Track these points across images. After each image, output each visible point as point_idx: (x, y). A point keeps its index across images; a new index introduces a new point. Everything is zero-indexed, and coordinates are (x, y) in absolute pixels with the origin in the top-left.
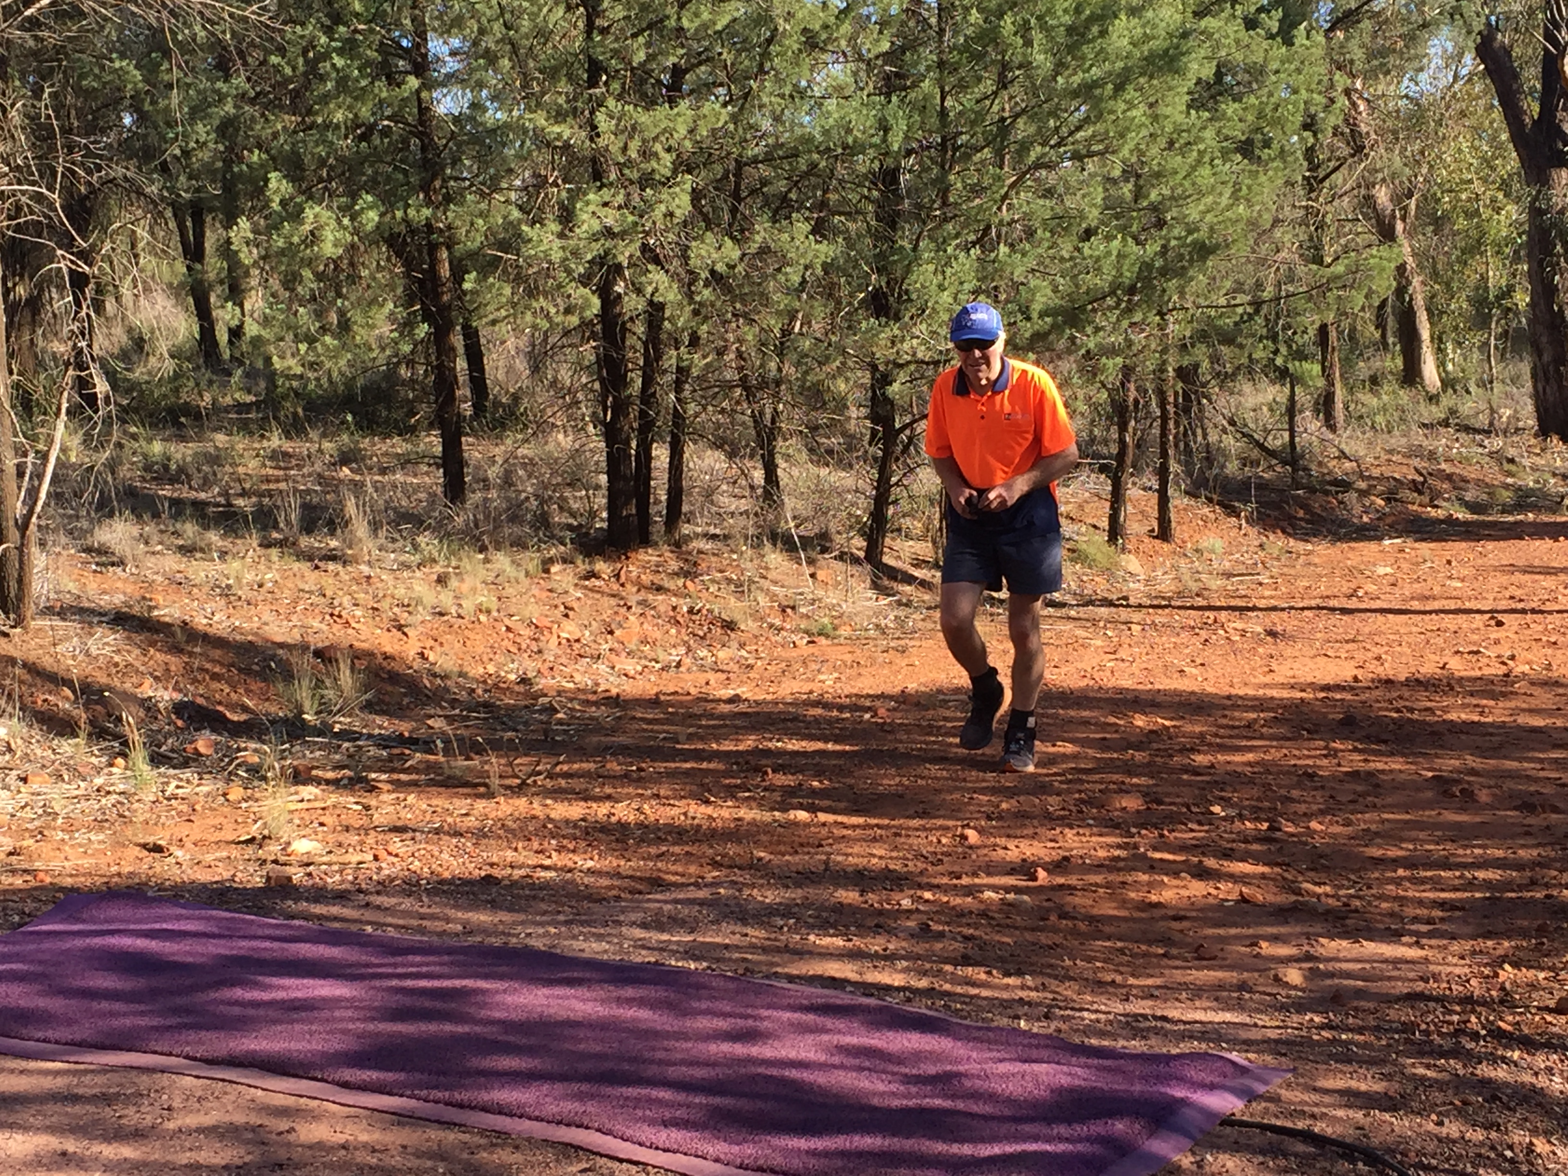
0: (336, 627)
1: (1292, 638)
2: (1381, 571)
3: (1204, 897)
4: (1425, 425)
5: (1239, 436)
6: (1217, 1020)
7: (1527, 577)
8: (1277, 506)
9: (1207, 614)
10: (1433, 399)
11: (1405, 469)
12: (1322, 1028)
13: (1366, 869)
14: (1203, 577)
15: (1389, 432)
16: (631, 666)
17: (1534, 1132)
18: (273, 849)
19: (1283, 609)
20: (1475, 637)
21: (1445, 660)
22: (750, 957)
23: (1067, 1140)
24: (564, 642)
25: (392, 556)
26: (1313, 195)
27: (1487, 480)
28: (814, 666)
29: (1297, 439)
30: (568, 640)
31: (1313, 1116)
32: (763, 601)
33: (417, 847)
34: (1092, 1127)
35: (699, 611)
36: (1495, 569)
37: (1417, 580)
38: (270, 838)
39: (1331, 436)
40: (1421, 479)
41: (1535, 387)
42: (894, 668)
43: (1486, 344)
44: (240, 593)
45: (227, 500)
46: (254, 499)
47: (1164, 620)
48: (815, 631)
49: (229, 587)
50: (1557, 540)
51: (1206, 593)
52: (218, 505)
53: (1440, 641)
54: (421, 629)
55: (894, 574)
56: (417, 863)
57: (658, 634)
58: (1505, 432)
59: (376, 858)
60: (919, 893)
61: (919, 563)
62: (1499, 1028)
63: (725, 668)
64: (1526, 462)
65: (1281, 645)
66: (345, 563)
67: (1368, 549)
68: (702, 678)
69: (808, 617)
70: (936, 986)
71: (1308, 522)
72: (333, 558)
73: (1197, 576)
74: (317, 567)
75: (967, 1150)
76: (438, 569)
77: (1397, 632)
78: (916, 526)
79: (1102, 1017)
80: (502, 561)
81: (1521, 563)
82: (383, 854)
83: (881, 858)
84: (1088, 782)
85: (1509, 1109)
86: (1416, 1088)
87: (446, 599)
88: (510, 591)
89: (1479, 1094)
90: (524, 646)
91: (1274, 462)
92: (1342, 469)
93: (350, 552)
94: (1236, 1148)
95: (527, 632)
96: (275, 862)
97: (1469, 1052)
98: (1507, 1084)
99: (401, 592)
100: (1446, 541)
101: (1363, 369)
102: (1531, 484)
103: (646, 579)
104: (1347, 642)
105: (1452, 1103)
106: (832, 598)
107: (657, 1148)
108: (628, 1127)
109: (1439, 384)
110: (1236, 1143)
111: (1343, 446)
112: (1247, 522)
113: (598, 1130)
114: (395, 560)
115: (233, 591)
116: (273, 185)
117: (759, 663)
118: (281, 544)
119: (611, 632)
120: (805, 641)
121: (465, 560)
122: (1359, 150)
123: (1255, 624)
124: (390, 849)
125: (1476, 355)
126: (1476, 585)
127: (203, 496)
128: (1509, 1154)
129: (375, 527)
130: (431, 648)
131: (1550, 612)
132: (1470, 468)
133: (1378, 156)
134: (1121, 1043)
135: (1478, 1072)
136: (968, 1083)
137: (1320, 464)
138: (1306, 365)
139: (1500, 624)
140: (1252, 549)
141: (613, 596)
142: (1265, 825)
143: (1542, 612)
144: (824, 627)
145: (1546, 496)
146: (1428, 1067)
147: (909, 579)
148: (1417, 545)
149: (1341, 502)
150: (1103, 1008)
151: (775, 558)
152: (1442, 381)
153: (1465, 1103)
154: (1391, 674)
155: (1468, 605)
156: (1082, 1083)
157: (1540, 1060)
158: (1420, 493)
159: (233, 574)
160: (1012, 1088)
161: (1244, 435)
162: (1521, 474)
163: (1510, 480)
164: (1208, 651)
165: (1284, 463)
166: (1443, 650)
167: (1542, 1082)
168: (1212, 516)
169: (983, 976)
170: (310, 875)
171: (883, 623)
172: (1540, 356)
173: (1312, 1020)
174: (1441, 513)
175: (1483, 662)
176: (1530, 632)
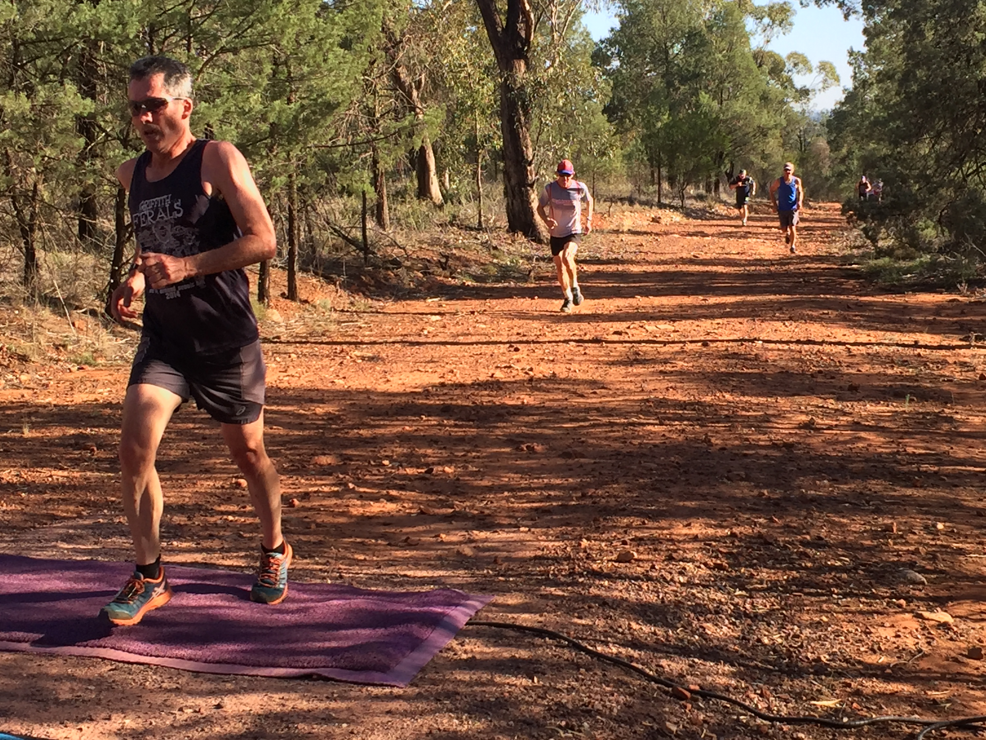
2: (432, 318)
3: (398, 511)
4: (438, 225)
7: (522, 321)
8: (358, 278)
9: (334, 347)
10: (439, 207)
11: (431, 254)
13: (485, 493)
14: (322, 323)
15: (418, 229)
17: (629, 619)
19: (381, 343)
20: (505, 358)
21: (491, 372)
27: (482, 260)
28: (90, 384)
32: (42, 341)
35: (2, 349)
37: (458, 324)
40: (442, 260)
41: (506, 200)
47: (309, 351)
48: (81, 361)
50: (533, 299)
51: (328, 333)
53: (484, 361)
58: (489, 230)
63: (29, 386)
64: (505, 248)
67: (418, 305)
68: (17, 393)
69: (75, 352)
71: (377, 288)
73: (318, 323)
83: (189, 498)
86: (562, 602)
89: (596, 603)
91: (355, 248)
92: (395, 254)
97: (582, 583)
98: (608, 597)
102: (509, 263)
104: (428, 362)
106: (89, 339)
109: (441, 198)
112: (341, 288)
120: (76, 368)
123: (368, 353)
125: (469, 180)
126: (494, 326)
131: (544, 342)
132: (472, 253)
134: (389, 589)
135: (591, 592)
137: (381, 250)
139: (517, 350)
140: (348, 305)
142: (421, 470)
143: (539, 342)
144: (87, 358)
145: (519, 271)
146: (563, 591)
148: (449, 302)
149: (396, 275)
151: (45, 313)
152: (443, 195)
154: (462, 381)
155: (494, 339)
157: (620, 585)
158: (444, 269)
161: (336, 231)
162: (502, 257)
163: (495, 261)
164: (345, 370)
165: (359, 249)
166: (488, 366)
167: (625, 595)
168: (319, 284)
171: (127, 355)
172: (509, 180)
174: (457, 282)
175: (514, 373)
176: (535, 354)
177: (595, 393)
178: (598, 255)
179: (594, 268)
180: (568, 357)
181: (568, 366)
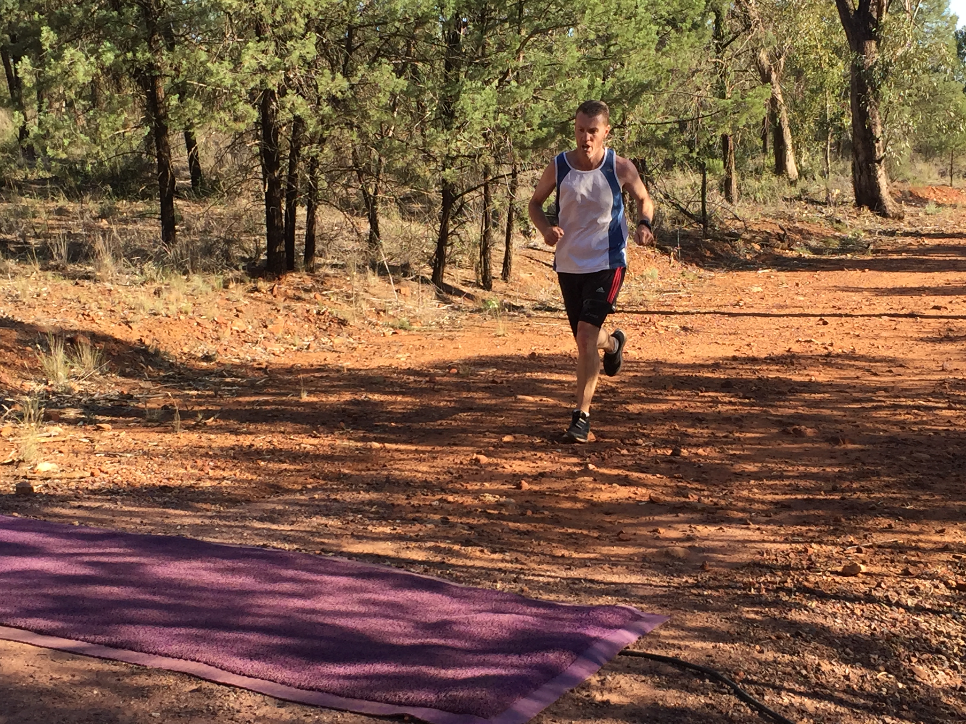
0: (85, 323)
1: (698, 331)
2: (755, 289)
3: (627, 499)
4: (786, 199)
5: (670, 204)
6: (626, 581)
7: (845, 293)
8: (694, 248)
9: (645, 316)
10: (793, 183)
11: (773, 227)
12: (692, 587)
13: (730, 480)
14: (645, 293)
15: (765, 203)
16: (277, 348)
17: (821, 656)
18: (25, 469)
19: (693, 314)
20: (810, 332)
21: (790, 346)
22: (326, 541)
23: (517, 667)
24: (235, 333)
25: (127, 276)
26: (720, 55)
27: (824, 233)
28: (395, 349)
29: (707, 207)
30: (238, 332)
31: (680, 648)
32: (365, 307)
33: (122, 466)
34: (534, 658)
35: (324, 313)
36: (825, 289)
37: (777, 296)
38: (24, 461)
39: (729, 205)
40: (782, 232)
41: (854, 176)
42: (446, 350)
43: (824, 150)
44: (24, 300)
45: (24, 240)
46: (42, 240)
47: (618, 320)
48: (398, 326)
49: (17, 296)
50: (864, 271)
51: (646, 303)
52: (18, 243)
53: (788, 334)
54: (140, 324)
55: (449, 290)
56: (120, 478)
57: (296, 328)
58: (835, 204)
59: (92, 475)
60: (445, 497)
61: (466, 283)
62: (805, 586)
63: (338, 349)
64: (848, 222)
65: (690, 336)
66: (95, 281)
67: (749, 275)
68: (322, 356)
69: (394, 317)
70: (446, 561)
71: (712, 259)
72: (88, 278)
73: (642, 292)
74: (77, 284)
75: (450, 673)
76: (156, 285)
77: (762, 328)
78: (465, 259)
79: (551, 580)
80: (197, 280)
81: (841, 285)
82: (97, 472)
83: (423, 473)
84: (560, 423)
85: (807, 641)
86: (748, 628)
87: (159, 305)
88: (202, 300)
89: (788, 632)
90: (208, 335)
91: (693, 221)
92: (733, 226)
93: (98, 274)
94: (628, 670)
95: (211, 326)
96: (25, 477)
97: (785, 603)
98: (806, 624)
99: (130, 299)
100: (797, 271)
101: (751, 164)
102: (850, 236)
103: (290, 292)
104: (730, 334)
105: (770, 638)
106: (410, 305)
107: (244, 675)
108: (225, 661)
109: (797, 174)
110: (628, 667)
111: (736, 212)
112: (675, 258)
113: (206, 663)
114: (129, 279)
115: (20, 299)
116: (44, 34)
117: (360, 346)
118: (56, 268)
119: (266, 327)
120: (391, 333)
121: (173, 280)
122: (748, 27)
123: (675, 323)
124: (103, 468)
125: (820, 157)
126: (813, 299)
127: (9, 237)
128: (804, 672)
129: (116, 257)
130: (147, 337)
131: (857, 316)
132: (814, 226)
133: (759, 31)
134: (562, 597)
135: (789, 617)
136: (456, 628)
137: (721, 223)
138: (716, 162)
139: (825, 323)
140: (678, 276)
141: (269, 303)
142: (670, 452)
143: (851, 316)
144: (403, 323)
145: (859, 243)
146: (757, 613)
147: (459, 293)
148: (778, 274)
149: (733, 247)
150: (553, 574)
151: (374, 279)
152: (799, 172)
153: (779, 638)
154: (756, 354)
155: (807, 311)
156: (531, 627)
157: (829, 607)
158: (782, 241)
159: (21, 287)
160: (484, 632)
161: (674, 204)
162: (845, 230)
163: (837, 234)
164: (644, 339)
165: (698, 222)
166: (789, 339)
167: (829, 622)
168: (653, 255)
169: (478, 554)
170: (47, 486)
171: (441, 321)
172: (857, 157)
173: (687, 582)
174: (794, 254)
175: (814, 347)
176: (843, 328)
177: (890, 371)
178: (943, 229)
179: (936, 242)
180: (876, 332)
181: (873, 341)
